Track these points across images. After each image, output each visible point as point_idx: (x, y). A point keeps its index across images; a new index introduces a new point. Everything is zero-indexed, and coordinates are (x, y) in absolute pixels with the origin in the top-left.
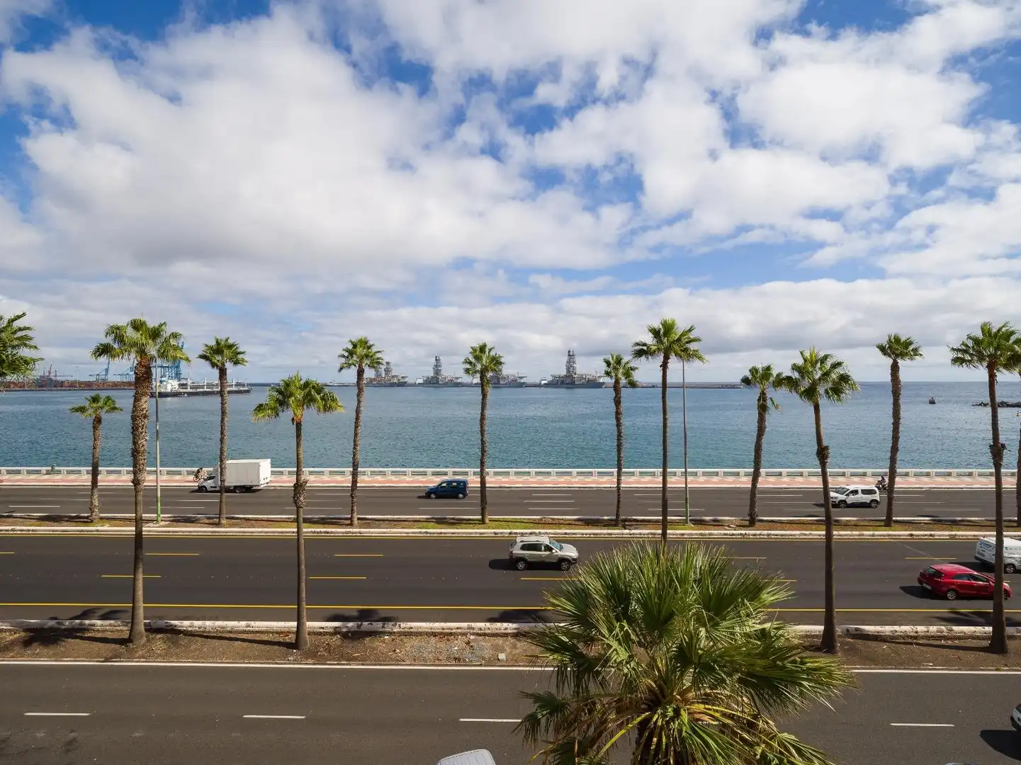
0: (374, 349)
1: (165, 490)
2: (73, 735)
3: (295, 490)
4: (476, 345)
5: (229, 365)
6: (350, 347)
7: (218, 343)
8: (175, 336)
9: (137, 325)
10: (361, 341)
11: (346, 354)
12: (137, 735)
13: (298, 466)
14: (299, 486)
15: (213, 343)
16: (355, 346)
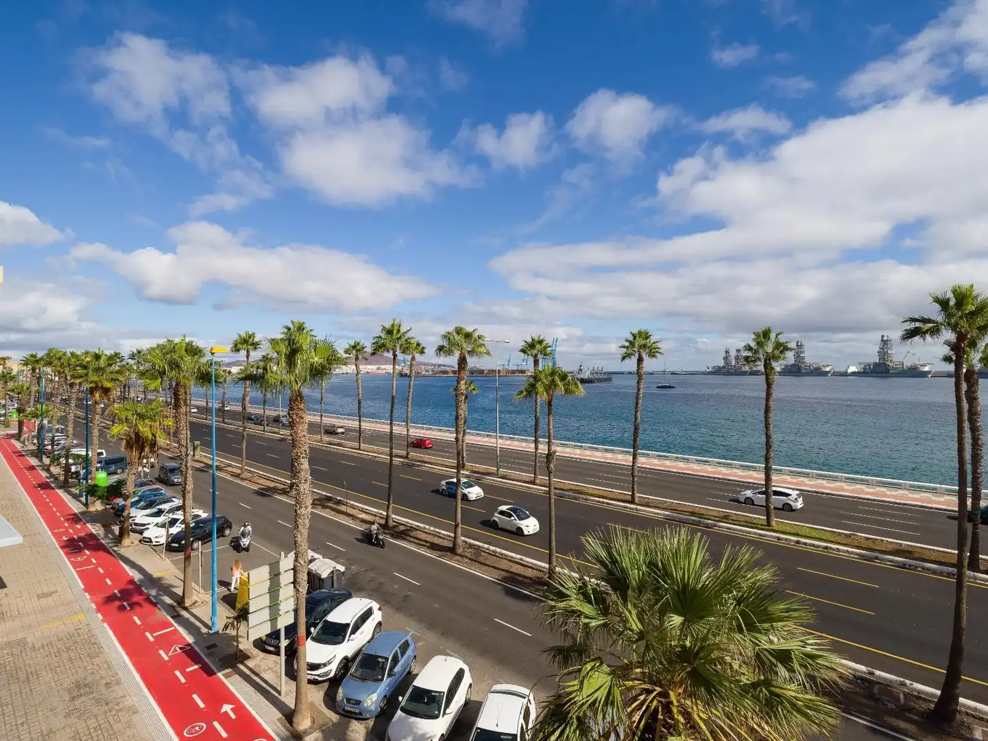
0: (653, 339)
2: (409, 593)
3: (547, 457)
4: (760, 330)
5: (540, 356)
6: (631, 338)
7: (533, 340)
9: (459, 331)
10: (640, 333)
11: (627, 344)
12: (436, 605)
13: (549, 438)
14: (550, 455)
15: (530, 340)
16: (635, 338)
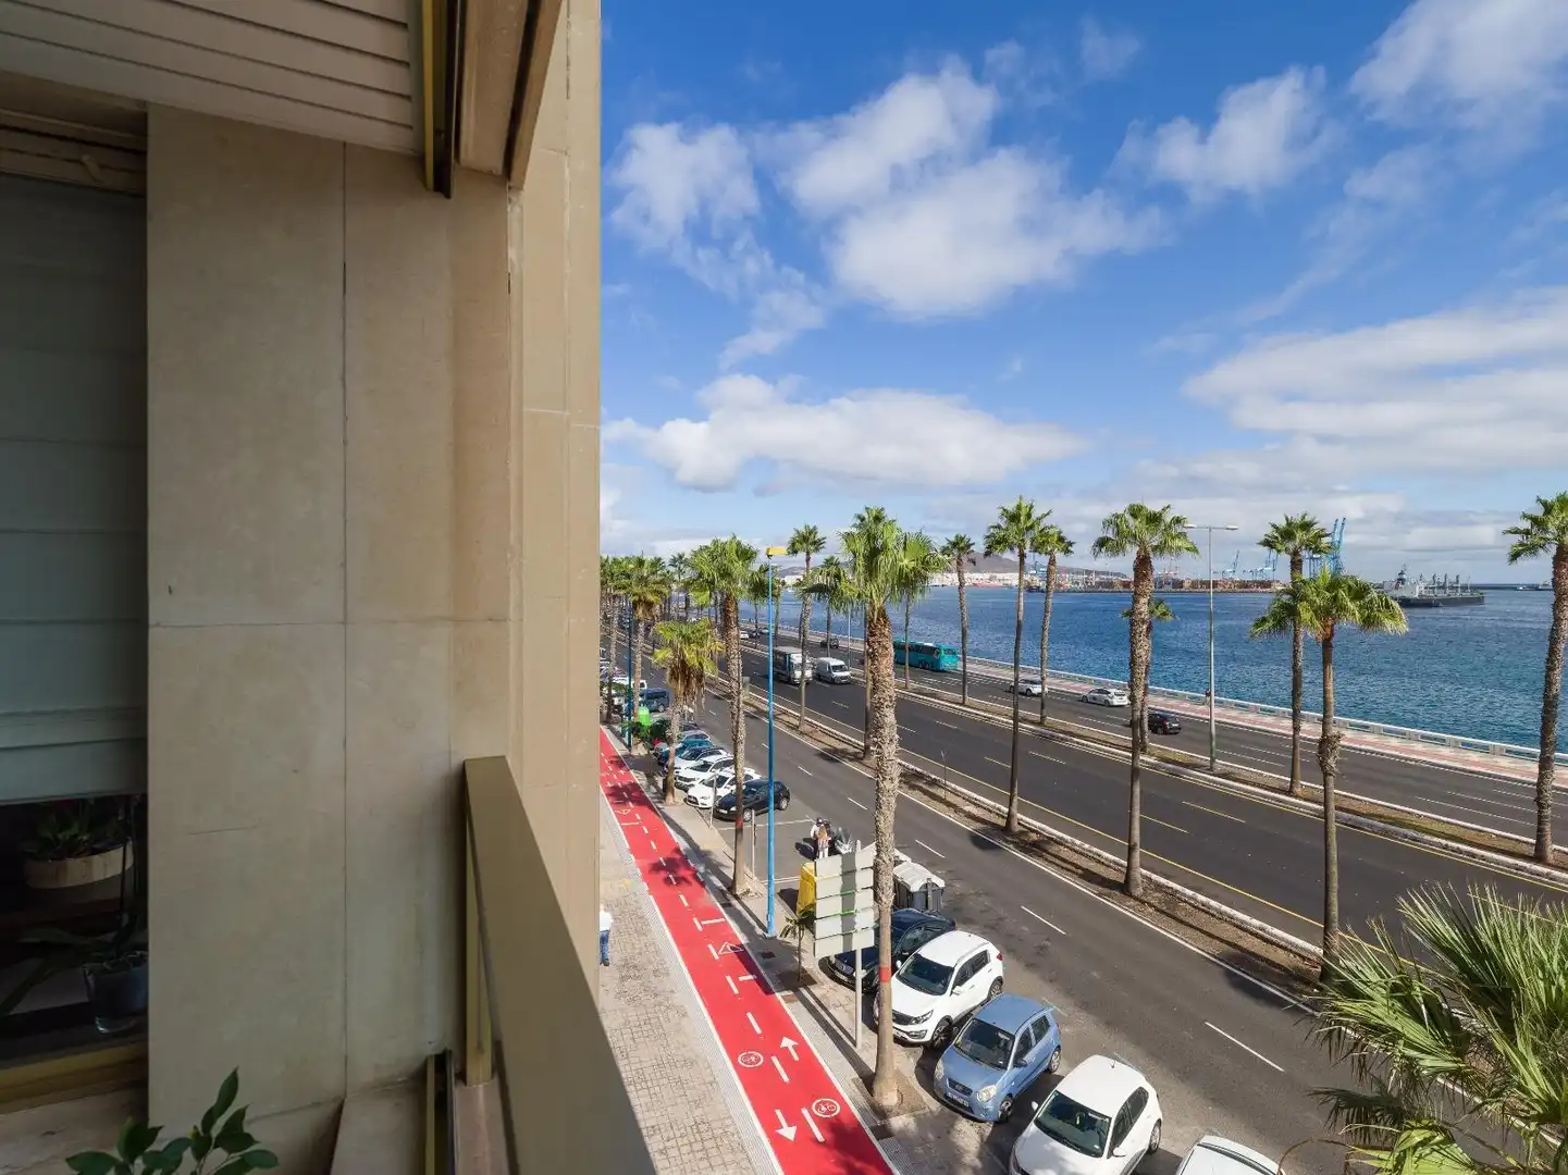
1: (1221, 726)
2: (1047, 943)
3: (1320, 746)
5: (1305, 554)
6: (1539, 512)
7: (1289, 524)
8: (1178, 521)
9: (1135, 512)
11: (1526, 525)
12: (1095, 974)
13: (1325, 711)
14: (1326, 743)
15: (1282, 523)
16: (1548, 508)
